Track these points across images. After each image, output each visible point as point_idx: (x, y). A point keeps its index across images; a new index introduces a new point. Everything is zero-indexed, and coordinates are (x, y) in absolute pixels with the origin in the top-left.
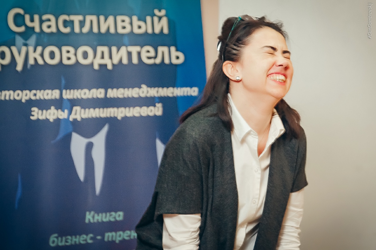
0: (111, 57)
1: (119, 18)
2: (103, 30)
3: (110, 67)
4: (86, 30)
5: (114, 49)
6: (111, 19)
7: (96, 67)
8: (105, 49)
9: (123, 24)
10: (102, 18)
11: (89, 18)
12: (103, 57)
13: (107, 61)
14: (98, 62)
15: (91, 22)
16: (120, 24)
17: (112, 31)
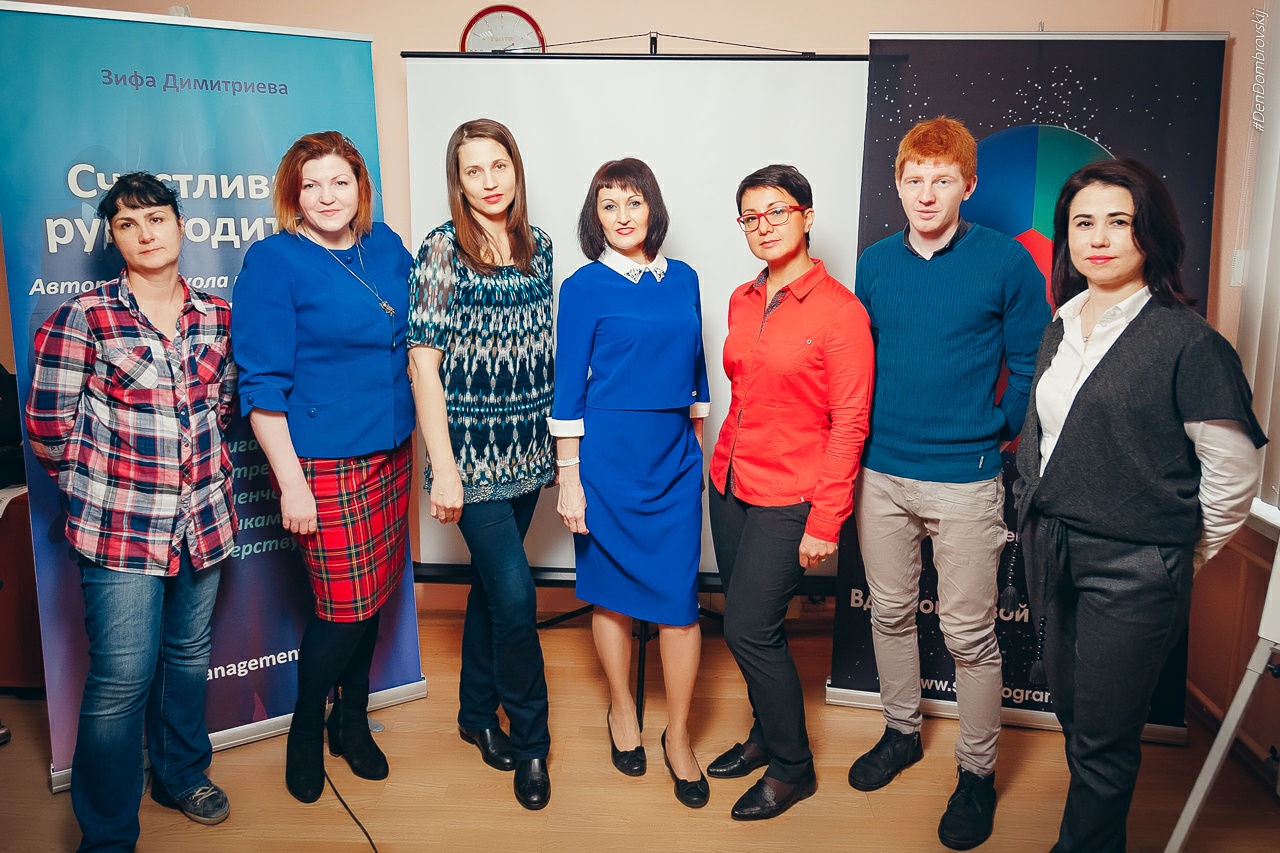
0: (238, 232)
1: (252, 179)
2: (226, 194)
3: (237, 245)
4: (197, 194)
5: (244, 222)
6: (238, 181)
7: (215, 245)
8: (231, 222)
9: (258, 186)
10: (224, 179)
11: (202, 178)
12: (225, 232)
13: (232, 236)
14: (218, 237)
15: (207, 182)
16: (252, 187)
17: (241, 194)
